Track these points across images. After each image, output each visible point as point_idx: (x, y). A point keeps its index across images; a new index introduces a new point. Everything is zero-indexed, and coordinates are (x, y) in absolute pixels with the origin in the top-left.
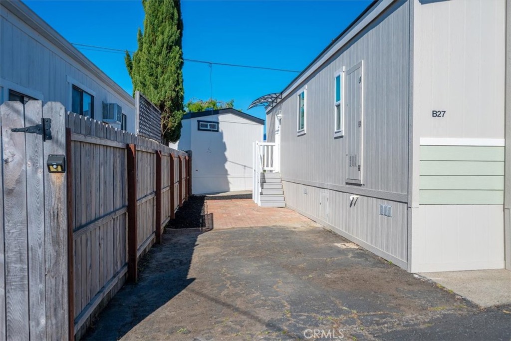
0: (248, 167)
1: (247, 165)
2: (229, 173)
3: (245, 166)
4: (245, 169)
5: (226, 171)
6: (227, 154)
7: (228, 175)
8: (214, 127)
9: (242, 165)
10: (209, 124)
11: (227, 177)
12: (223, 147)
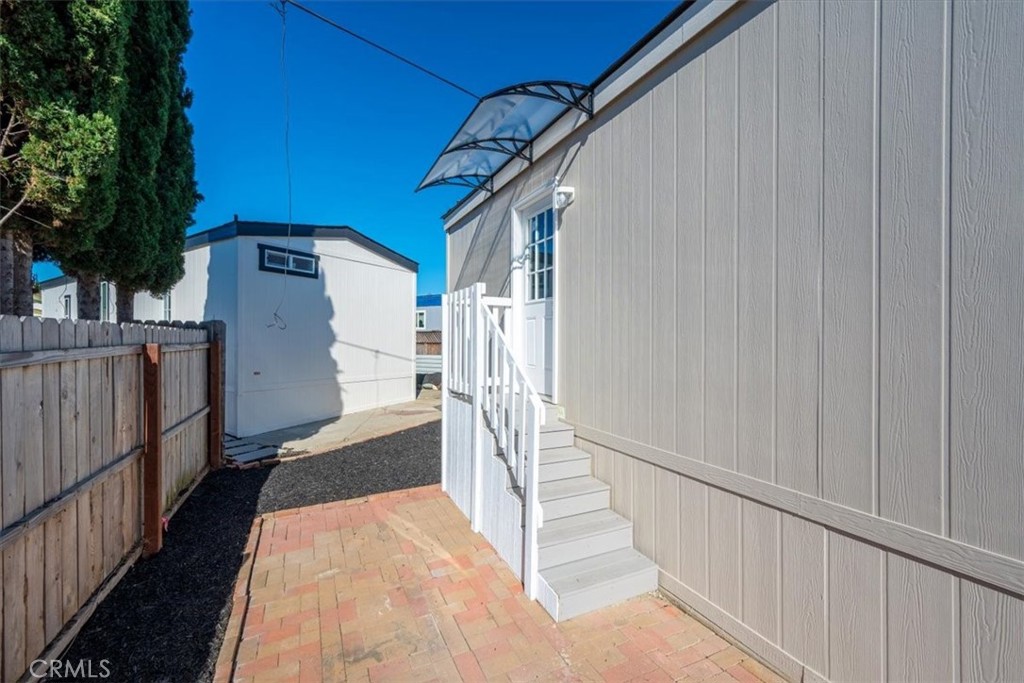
0: (382, 353)
1: (381, 350)
2: (340, 367)
3: (377, 352)
4: (377, 357)
5: (334, 363)
6: (335, 324)
7: (338, 372)
8: (307, 268)
9: (372, 350)
10: (292, 257)
11: (335, 379)
12: (328, 310)
